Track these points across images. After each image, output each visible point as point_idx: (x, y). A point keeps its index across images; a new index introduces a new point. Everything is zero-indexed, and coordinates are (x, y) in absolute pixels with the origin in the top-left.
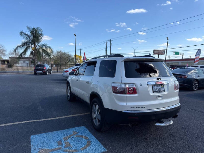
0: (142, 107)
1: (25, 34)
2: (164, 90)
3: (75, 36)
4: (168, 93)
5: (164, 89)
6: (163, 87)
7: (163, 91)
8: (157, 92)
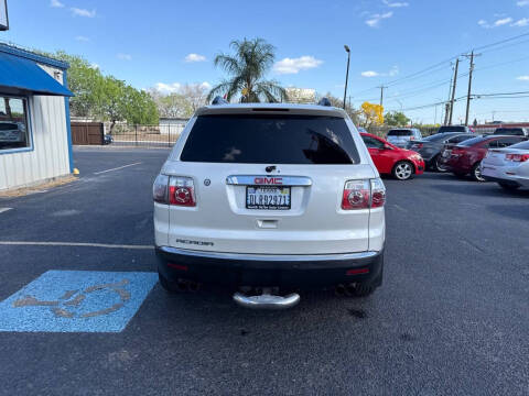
0: (207, 244)
1: (228, 59)
2: (287, 203)
3: (348, 51)
4: (303, 215)
5: (290, 200)
6: (287, 195)
7: (285, 205)
8: (258, 206)
